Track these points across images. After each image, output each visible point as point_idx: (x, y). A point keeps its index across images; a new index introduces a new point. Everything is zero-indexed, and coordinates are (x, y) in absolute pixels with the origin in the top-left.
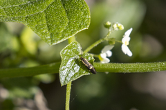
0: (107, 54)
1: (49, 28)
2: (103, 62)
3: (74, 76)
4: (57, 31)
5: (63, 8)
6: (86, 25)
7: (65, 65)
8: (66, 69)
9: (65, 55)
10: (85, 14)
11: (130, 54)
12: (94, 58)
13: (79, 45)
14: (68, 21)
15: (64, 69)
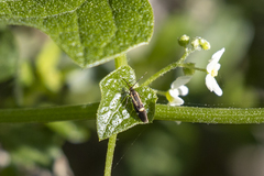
0: (180, 91)
1: (83, 38)
2: (172, 104)
3: (122, 124)
4: (95, 45)
5: (108, 7)
6: (146, 38)
7: (107, 105)
8: (109, 113)
9: (109, 87)
10: (146, 19)
11: (219, 92)
12: (158, 95)
13: (132, 71)
14: (115, 29)
15: (105, 112)
